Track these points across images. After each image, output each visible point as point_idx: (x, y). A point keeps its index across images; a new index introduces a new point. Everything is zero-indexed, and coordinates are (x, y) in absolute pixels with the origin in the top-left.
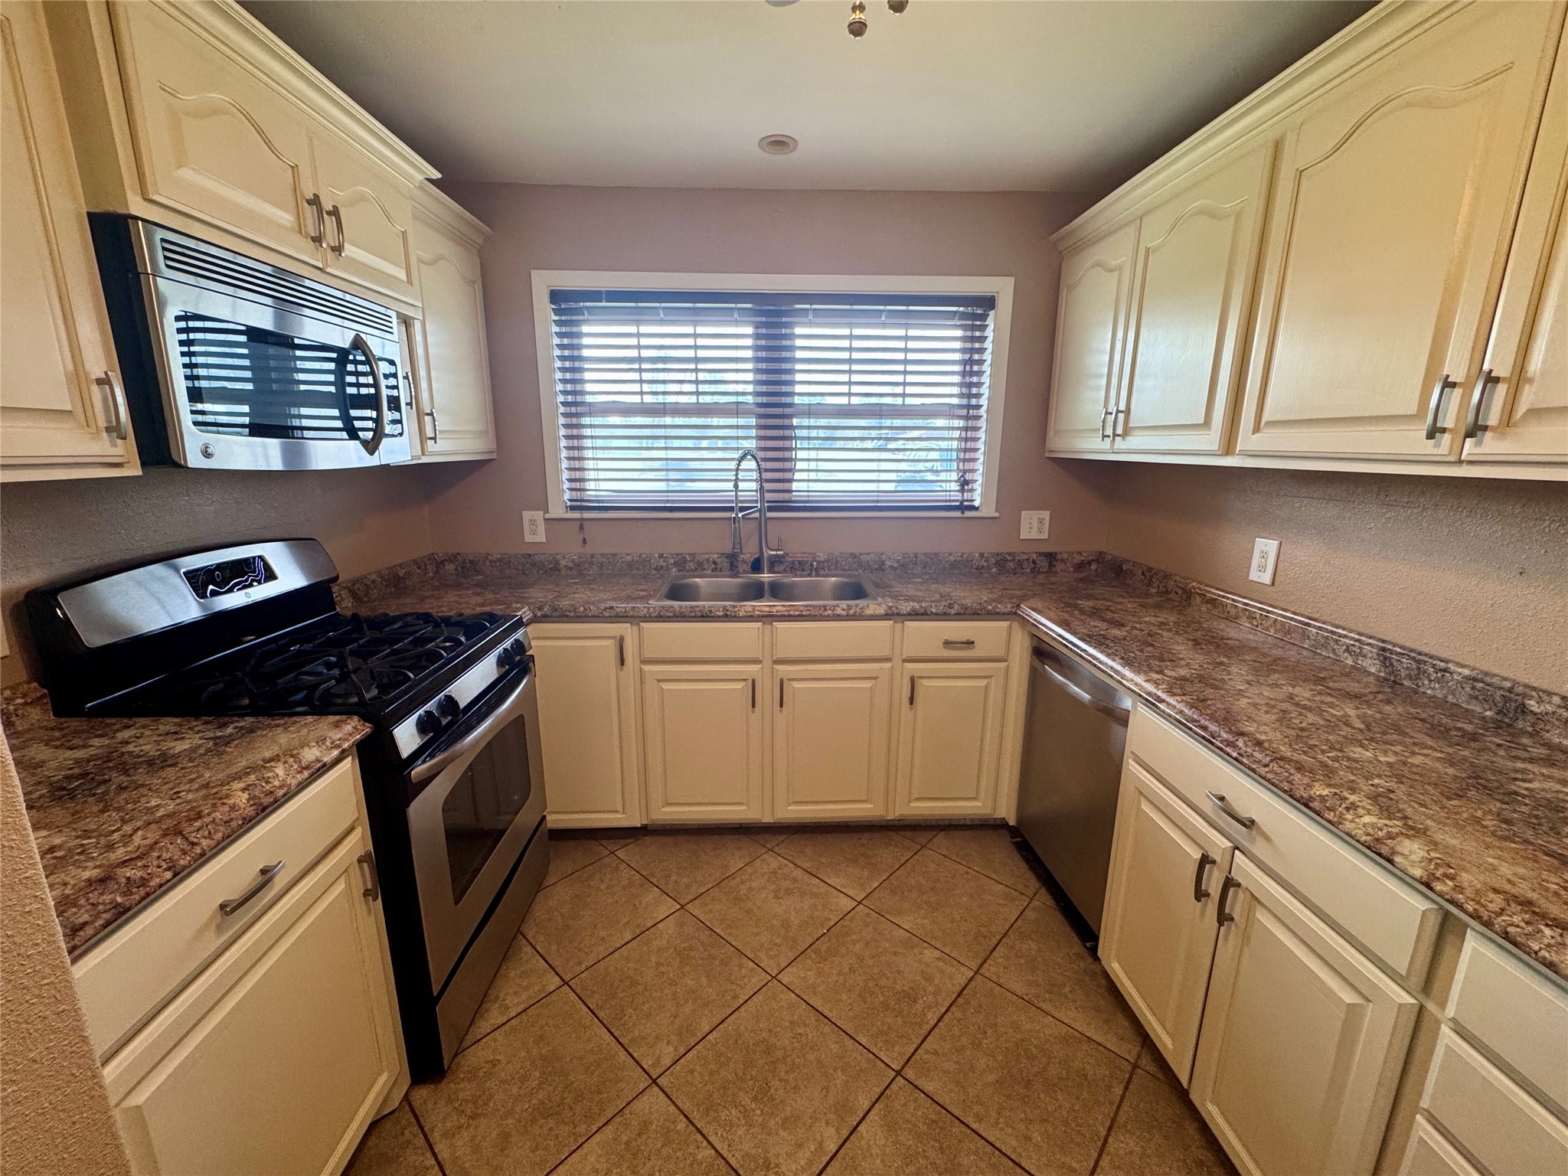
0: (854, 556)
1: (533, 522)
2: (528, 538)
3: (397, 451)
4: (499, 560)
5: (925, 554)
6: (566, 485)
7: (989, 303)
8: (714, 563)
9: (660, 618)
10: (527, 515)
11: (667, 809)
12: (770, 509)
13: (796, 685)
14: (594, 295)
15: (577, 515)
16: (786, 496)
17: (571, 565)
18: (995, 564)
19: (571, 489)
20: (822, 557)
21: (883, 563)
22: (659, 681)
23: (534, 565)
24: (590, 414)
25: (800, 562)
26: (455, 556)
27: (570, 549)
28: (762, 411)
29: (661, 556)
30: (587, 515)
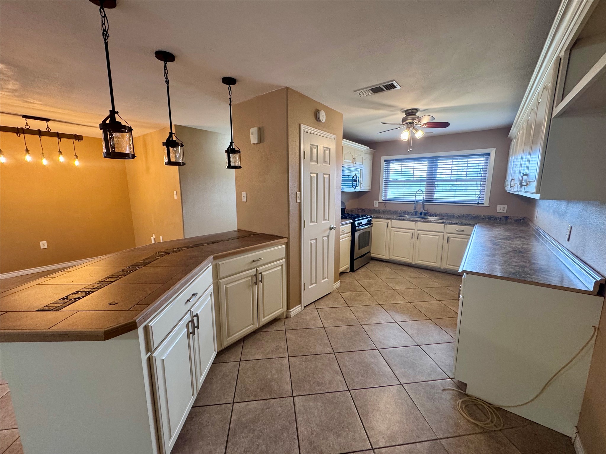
0: (447, 214)
1: (376, 203)
2: (375, 206)
3: (358, 189)
4: (369, 210)
5: (467, 215)
6: (383, 196)
7: (489, 154)
8: (412, 213)
9: (395, 219)
10: (375, 201)
11: (393, 257)
12: (425, 202)
13: (421, 235)
14: (393, 160)
15: (384, 202)
16: (432, 199)
17: (382, 211)
18: (488, 218)
19: (384, 197)
20: (438, 213)
21: (454, 216)
22: (394, 231)
23: (375, 211)
24: (389, 182)
25: (432, 214)
26: (361, 208)
27: (382, 209)
28: (428, 181)
29: (400, 211)
30: (386, 202)
